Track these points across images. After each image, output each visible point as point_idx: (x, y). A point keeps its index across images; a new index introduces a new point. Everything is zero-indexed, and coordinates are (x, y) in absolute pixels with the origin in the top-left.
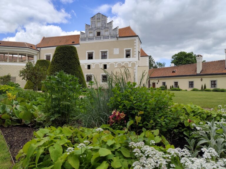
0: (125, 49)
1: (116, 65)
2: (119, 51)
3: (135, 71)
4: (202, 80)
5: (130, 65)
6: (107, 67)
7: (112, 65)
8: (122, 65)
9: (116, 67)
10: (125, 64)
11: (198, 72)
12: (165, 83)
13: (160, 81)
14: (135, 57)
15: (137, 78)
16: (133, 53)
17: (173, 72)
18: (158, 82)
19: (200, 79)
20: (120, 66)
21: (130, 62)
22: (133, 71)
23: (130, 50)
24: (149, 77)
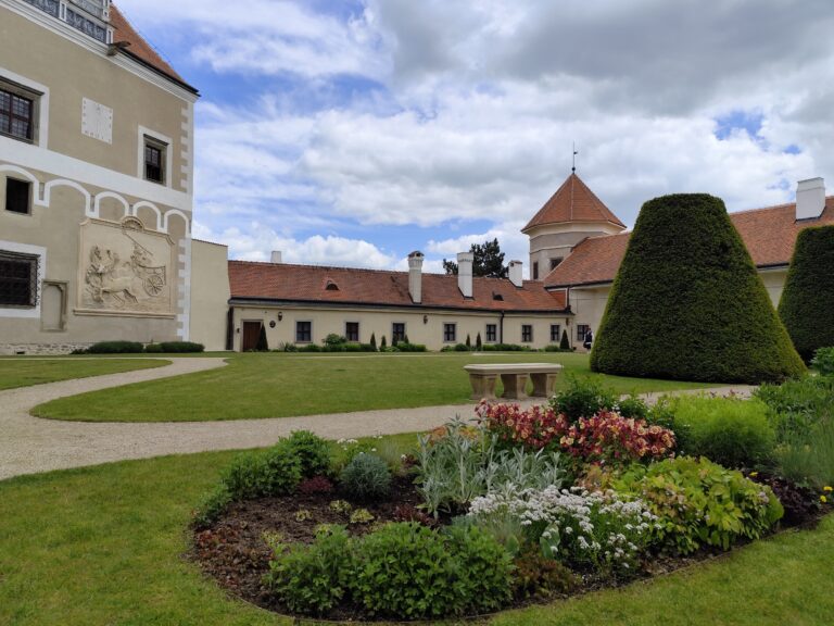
0: (142, 130)
1: (93, 206)
2: (114, 124)
3: (182, 258)
4: (425, 321)
5: (162, 226)
6: (35, 200)
7: (68, 198)
8: (127, 214)
9: (95, 215)
10: (141, 210)
11: (417, 298)
12: (309, 324)
13: (285, 315)
14: (184, 190)
15: (187, 295)
16: (176, 167)
17: (332, 287)
18: (276, 320)
19: (421, 318)
20: (117, 219)
21: (164, 208)
22: (175, 257)
23: (166, 144)
24: (229, 297)
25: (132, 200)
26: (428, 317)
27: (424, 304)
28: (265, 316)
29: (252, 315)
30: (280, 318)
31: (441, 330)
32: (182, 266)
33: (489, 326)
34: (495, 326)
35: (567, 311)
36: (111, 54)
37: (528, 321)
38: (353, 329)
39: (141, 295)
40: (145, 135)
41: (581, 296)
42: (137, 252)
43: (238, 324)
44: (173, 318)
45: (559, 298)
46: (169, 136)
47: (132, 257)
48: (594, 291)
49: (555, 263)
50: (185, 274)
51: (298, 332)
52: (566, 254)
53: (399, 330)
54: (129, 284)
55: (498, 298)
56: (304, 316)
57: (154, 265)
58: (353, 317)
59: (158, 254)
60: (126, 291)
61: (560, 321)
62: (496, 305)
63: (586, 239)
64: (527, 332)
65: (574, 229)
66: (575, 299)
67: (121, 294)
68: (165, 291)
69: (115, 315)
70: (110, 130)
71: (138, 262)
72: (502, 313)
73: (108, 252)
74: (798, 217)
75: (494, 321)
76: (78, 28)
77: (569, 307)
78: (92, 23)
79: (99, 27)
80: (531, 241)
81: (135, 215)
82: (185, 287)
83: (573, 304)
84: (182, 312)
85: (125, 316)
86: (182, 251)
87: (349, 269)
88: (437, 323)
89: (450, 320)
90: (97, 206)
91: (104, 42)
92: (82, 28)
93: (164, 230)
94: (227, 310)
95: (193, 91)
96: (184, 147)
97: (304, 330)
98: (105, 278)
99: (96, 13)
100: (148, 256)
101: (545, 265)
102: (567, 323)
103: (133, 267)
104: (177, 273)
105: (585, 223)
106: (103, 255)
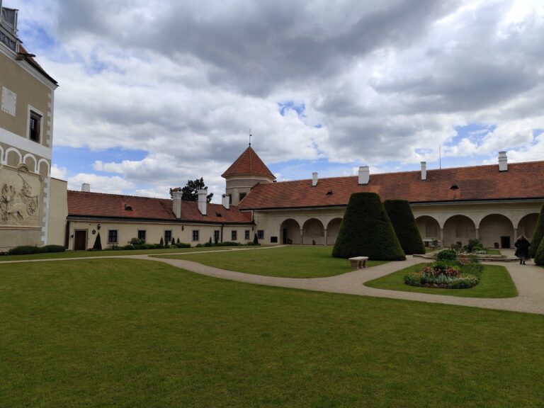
0: (30, 108)
1: (4, 157)
2: (17, 104)
3: (45, 190)
4: (183, 229)
5: (37, 169)
8: (21, 162)
9: (5, 163)
10: (27, 159)
11: (178, 216)
12: (116, 231)
13: (102, 226)
14: (48, 146)
15: (47, 214)
16: (45, 132)
17: (129, 209)
18: (96, 229)
19: (180, 227)
20: (16, 165)
21: (38, 158)
22: (42, 190)
23: (41, 116)
24: (67, 215)
25: (24, 153)
26: (185, 227)
27: (182, 219)
28: (90, 227)
29: (80, 226)
30: (99, 228)
31: (191, 234)
32: (45, 195)
33: (216, 232)
34: (218, 232)
35: (252, 223)
36: (18, 59)
37: (235, 229)
38: (142, 234)
39: (25, 215)
40: (31, 111)
41: (260, 215)
42: (24, 187)
43: (72, 232)
44: (39, 229)
45: (248, 216)
46: (42, 111)
47: (22, 190)
48: (267, 213)
49: (242, 196)
50: (46, 200)
51: (109, 237)
52: (248, 192)
53: (168, 234)
54: (20, 208)
55: (219, 215)
56: (113, 227)
57: (32, 195)
58: (142, 227)
59: (35, 188)
60: (18, 213)
61: (249, 228)
62: (219, 220)
63: (258, 184)
64: (234, 234)
65: (253, 178)
66: (257, 217)
67: (16, 215)
68: (37, 213)
69: (13, 229)
70: (15, 108)
71: (24, 194)
72: (223, 224)
73: (11, 187)
74: (360, 183)
75: (218, 229)
76: (7, 45)
77: (254, 221)
78: (8, 38)
79: (12, 41)
80: (227, 182)
81: (24, 163)
82: (46, 209)
83: (256, 219)
84: (44, 226)
85: (17, 229)
86: (46, 186)
87: (135, 197)
88: (189, 230)
89: (196, 228)
90: (6, 157)
91: (14, 50)
92: (4, 42)
93: (37, 172)
94: (66, 223)
95: (55, 82)
96: (50, 119)
97: (113, 236)
98: (9, 204)
99: (10, 31)
100: (29, 189)
101: (236, 196)
102: (253, 229)
103: (22, 197)
104: (43, 200)
105: (259, 175)
106: (8, 189)
